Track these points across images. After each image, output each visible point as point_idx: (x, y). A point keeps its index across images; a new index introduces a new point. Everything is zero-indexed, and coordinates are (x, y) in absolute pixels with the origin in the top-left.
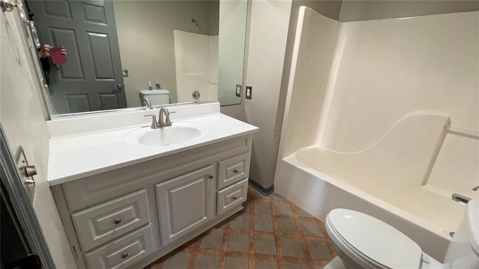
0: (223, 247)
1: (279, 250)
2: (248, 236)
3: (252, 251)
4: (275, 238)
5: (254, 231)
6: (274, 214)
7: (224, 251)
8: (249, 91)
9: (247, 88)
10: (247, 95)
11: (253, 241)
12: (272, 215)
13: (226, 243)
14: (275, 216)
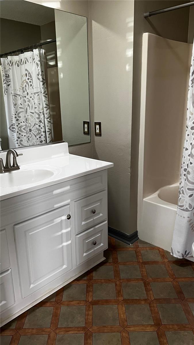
0: (88, 297)
1: (150, 294)
2: (114, 284)
3: (120, 298)
4: (145, 283)
5: (120, 279)
6: (141, 261)
7: (90, 302)
8: (98, 128)
9: (96, 124)
10: (97, 132)
11: (120, 289)
12: (139, 262)
13: (91, 294)
14: (142, 263)
